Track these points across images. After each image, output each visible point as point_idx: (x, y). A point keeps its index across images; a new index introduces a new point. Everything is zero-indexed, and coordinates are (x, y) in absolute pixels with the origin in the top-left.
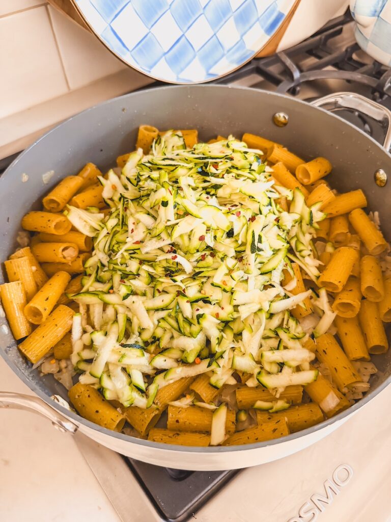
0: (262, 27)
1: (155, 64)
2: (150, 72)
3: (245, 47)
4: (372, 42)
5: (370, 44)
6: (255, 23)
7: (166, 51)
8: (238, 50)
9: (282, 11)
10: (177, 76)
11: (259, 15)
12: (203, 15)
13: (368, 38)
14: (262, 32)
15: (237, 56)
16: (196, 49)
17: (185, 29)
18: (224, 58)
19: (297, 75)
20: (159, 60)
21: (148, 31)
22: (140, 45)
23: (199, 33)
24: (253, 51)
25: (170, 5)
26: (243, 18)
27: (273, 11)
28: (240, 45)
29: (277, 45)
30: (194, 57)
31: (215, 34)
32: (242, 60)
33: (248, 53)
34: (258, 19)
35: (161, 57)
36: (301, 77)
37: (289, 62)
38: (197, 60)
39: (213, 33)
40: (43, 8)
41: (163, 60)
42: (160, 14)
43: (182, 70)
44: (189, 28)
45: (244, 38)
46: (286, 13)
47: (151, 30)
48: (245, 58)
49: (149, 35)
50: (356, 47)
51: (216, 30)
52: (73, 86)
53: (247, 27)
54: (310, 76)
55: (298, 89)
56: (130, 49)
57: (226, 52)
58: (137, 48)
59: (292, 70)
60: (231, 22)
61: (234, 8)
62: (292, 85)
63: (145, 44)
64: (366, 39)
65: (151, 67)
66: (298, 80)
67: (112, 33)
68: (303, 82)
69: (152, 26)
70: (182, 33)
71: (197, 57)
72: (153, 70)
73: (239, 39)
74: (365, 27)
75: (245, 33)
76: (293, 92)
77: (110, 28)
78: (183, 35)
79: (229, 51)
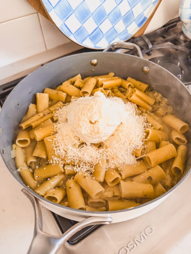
0: (136, 24)
1: (84, 40)
2: (82, 43)
3: (128, 33)
4: (189, 31)
5: (188, 32)
6: (132, 22)
7: (90, 33)
8: (124, 34)
9: (146, 17)
10: (95, 46)
11: (135, 18)
12: (108, 18)
14: (136, 26)
15: (124, 36)
16: (104, 33)
17: (99, 24)
18: (117, 38)
19: (150, 46)
20: (86, 38)
21: (81, 25)
22: (78, 31)
23: (106, 26)
24: (131, 35)
25: (92, 14)
26: (127, 19)
27: (142, 16)
28: (125, 31)
29: (144, 32)
30: (103, 37)
31: (113, 27)
32: (126, 39)
33: (129, 35)
34: (134, 20)
35: (87, 37)
36: (153, 47)
37: (147, 40)
38: (104, 38)
39: (112, 26)
40: (36, 14)
41: (88, 37)
42: (87, 18)
43: (97, 43)
44: (101, 24)
45: (127, 28)
46: (148, 17)
47: (83, 25)
48: (127, 38)
49: (82, 27)
51: (114, 25)
52: (49, 48)
53: (129, 23)
54: (157, 47)
55: (151, 53)
56: (73, 33)
57: (118, 35)
58: (76, 33)
59: (148, 44)
60: (121, 22)
61: (123, 15)
62: (148, 51)
63: (80, 31)
64: (186, 30)
65: (83, 41)
66: (151, 48)
67: (65, 26)
69: (84, 23)
70: (97, 26)
72: (83, 43)
73: (125, 29)
74: (186, 24)
75: (128, 26)
76: (148, 54)
77: (64, 24)
79: (120, 34)
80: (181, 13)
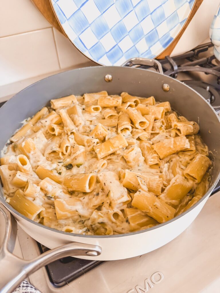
0: (161, 44)
1: (101, 57)
2: (98, 61)
3: (151, 53)
6: (157, 42)
7: (107, 51)
8: (147, 54)
9: (172, 37)
10: (113, 65)
11: (160, 38)
12: (128, 36)
13: (219, 52)
14: (161, 46)
15: (147, 57)
16: (124, 52)
17: (118, 41)
19: (176, 68)
20: (103, 56)
21: (98, 41)
22: (93, 48)
23: (126, 44)
24: (155, 56)
25: (111, 29)
26: (151, 38)
27: (167, 37)
28: (148, 52)
29: (170, 54)
30: (123, 56)
31: (134, 45)
33: (153, 56)
34: (159, 40)
35: (104, 55)
36: (178, 69)
37: (172, 61)
39: (133, 45)
40: (50, 29)
41: (106, 55)
42: (105, 33)
43: (115, 62)
44: (120, 41)
45: (151, 48)
46: (174, 37)
47: (100, 41)
49: (98, 43)
50: (214, 57)
52: (63, 66)
53: (153, 43)
54: (183, 69)
55: (176, 75)
56: (88, 49)
57: (140, 55)
58: (92, 49)
59: (174, 65)
60: (143, 40)
61: (145, 33)
62: (173, 73)
63: (96, 48)
65: (99, 59)
66: (176, 70)
67: (79, 40)
68: (179, 72)
69: (101, 39)
70: (116, 44)
71: (124, 56)
73: (148, 48)
74: (218, 46)
75: (152, 46)
76: (173, 76)
77: (78, 38)
78: (117, 44)
79: (142, 54)
80: (212, 34)
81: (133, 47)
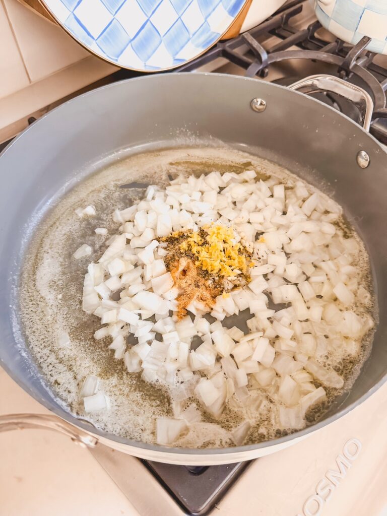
0: (226, 9)
1: (122, 52)
2: (117, 60)
3: (210, 30)
4: (333, 19)
5: (332, 21)
6: (218, 4)
7: (132, 38)
8: (203, 32)
10: (145, 64)
13: (330, 16)
14: (226, 13)
15: (203, 39)
16: (162, 33)
17: (149, 14)
18: (190, 43)
19: (264, 56)
20: (125, 48)
21: (113, 18)
22: (105, 33)
23: (164, 18)
24: (218, 34)
28: (204, 27)
29: (241, 26)
30: (161, 43)
31: (180, 17)
32: (208, 43)
33: (215, 35)
35: (128, 45)
36: (269, 58)
37: (255, 44)
38: (162, 46)
39: (177, 17)
43: (149, 57)
44: (153, 12)
45: (208, 20)
47: (115, 17)
48: (211, 41)
49: (113, 22)
50: (318, 25)
51: (180, 14)
52: (34, 77)
53: (211, 8)
54: (277, 58)
55: (267, 70)
56: (96, 38)
57: (191, 36)
58: (102, 36)
59: (260, 52)
60: (195, 5)
62: (261, 67)
63: (109, 32)
64: (328, 16)
65: (118, 56)
66: (266, 61)
67: (75, 21)
68: (271, 63)
69: (116, 12)
70: (147, 18)
71: (163, 42)
72: (119, 59)
73: (204, 21)
74: (326, 5)
75: (209, 15)
76: (262, 74)
77: (73, 16)
78: (148, 20)
79: (194, 35)
81: (177, 20)
